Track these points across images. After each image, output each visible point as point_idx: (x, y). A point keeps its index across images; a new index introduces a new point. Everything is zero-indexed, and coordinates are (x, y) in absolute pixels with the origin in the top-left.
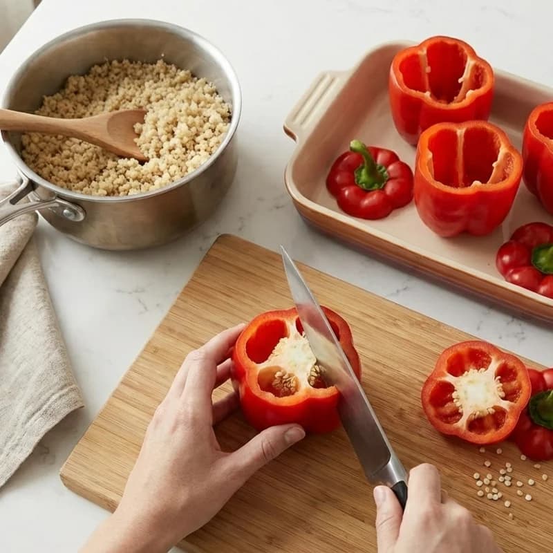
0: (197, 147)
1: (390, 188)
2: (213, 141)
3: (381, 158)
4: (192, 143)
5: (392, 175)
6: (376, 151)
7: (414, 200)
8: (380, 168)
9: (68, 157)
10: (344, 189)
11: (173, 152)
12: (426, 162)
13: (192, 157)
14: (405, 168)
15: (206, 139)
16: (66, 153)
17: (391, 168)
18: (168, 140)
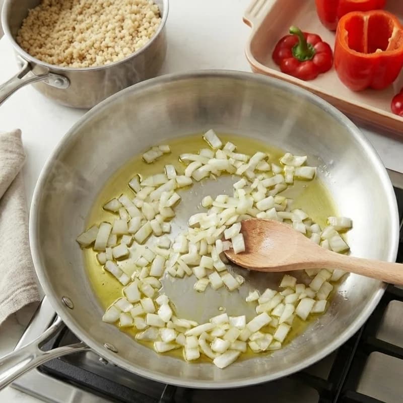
0: (140, 35)
1: (316, 59)
2: (150, 30)
3: (309, 40)
4: (136, 32)
5: (319, 50)
6: (306, 35)
7: (334, 66)
8: (310, 46)
9: (50, 48)
10: (285, 60)
11: (123, 39)
12: (344, 37)
13: (137, 42)
14: (326, 46)
15: (145, 29)
16: (49, 45)
17: (316, 46)
18: (120, 31)
